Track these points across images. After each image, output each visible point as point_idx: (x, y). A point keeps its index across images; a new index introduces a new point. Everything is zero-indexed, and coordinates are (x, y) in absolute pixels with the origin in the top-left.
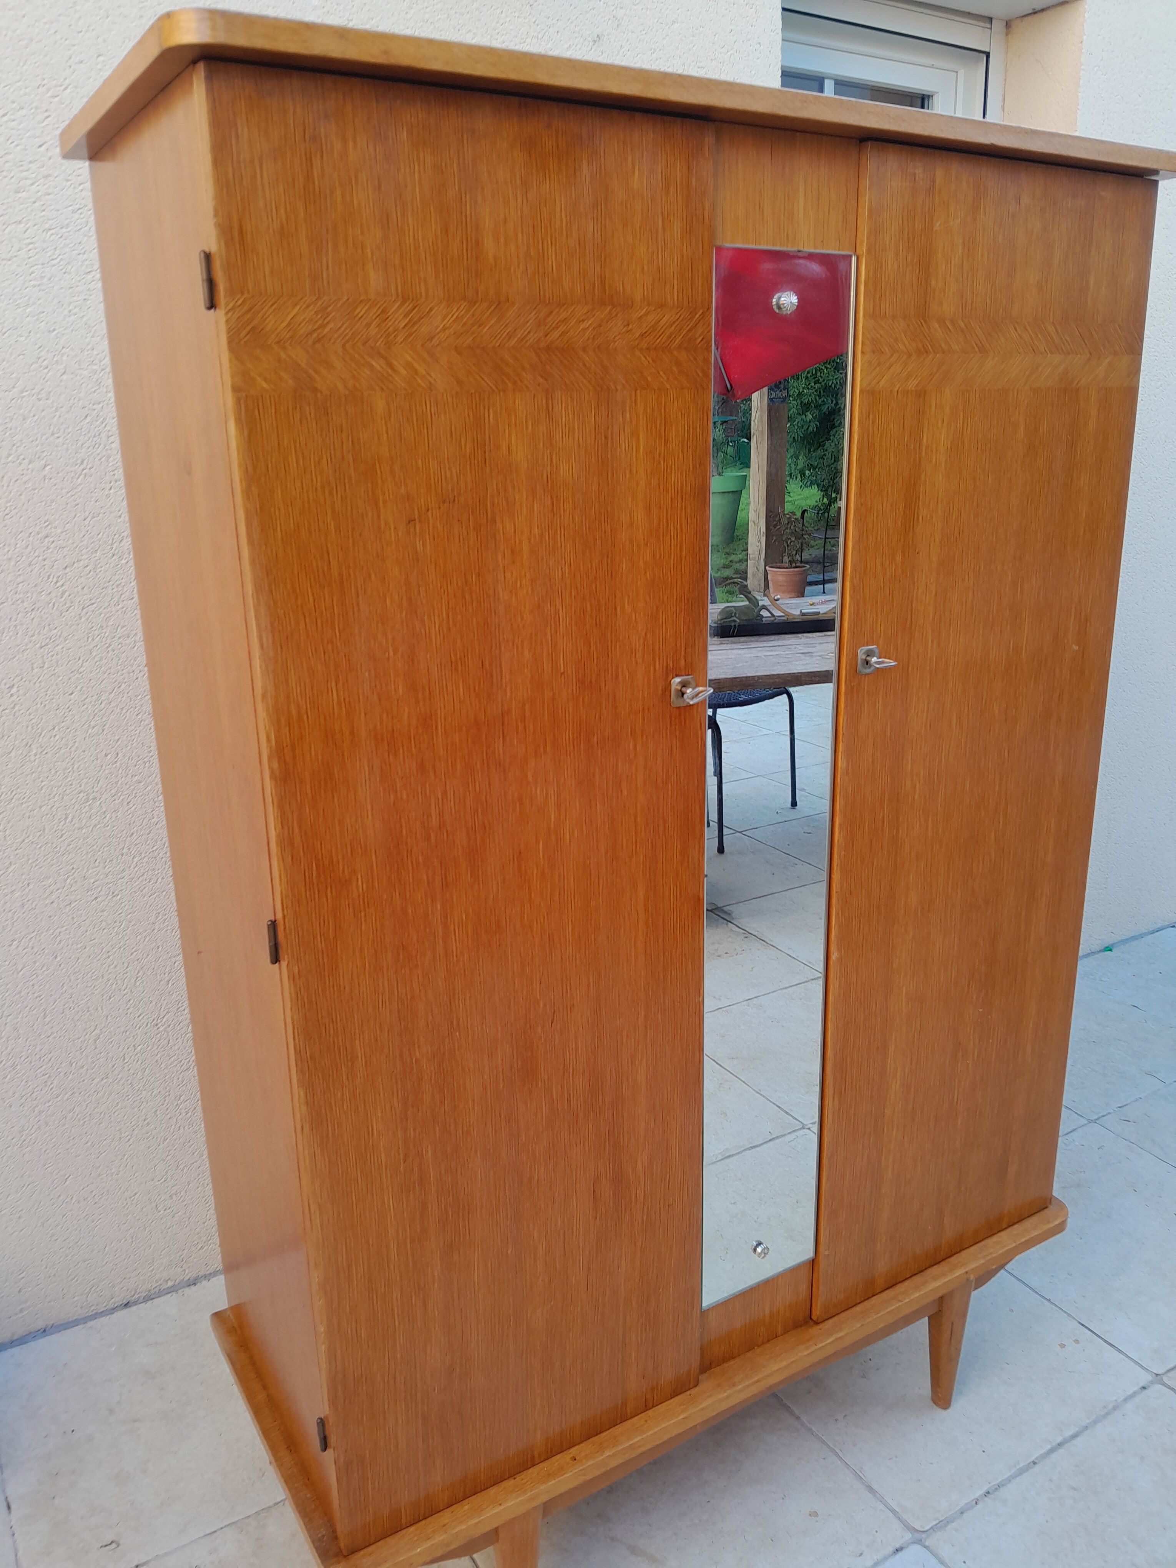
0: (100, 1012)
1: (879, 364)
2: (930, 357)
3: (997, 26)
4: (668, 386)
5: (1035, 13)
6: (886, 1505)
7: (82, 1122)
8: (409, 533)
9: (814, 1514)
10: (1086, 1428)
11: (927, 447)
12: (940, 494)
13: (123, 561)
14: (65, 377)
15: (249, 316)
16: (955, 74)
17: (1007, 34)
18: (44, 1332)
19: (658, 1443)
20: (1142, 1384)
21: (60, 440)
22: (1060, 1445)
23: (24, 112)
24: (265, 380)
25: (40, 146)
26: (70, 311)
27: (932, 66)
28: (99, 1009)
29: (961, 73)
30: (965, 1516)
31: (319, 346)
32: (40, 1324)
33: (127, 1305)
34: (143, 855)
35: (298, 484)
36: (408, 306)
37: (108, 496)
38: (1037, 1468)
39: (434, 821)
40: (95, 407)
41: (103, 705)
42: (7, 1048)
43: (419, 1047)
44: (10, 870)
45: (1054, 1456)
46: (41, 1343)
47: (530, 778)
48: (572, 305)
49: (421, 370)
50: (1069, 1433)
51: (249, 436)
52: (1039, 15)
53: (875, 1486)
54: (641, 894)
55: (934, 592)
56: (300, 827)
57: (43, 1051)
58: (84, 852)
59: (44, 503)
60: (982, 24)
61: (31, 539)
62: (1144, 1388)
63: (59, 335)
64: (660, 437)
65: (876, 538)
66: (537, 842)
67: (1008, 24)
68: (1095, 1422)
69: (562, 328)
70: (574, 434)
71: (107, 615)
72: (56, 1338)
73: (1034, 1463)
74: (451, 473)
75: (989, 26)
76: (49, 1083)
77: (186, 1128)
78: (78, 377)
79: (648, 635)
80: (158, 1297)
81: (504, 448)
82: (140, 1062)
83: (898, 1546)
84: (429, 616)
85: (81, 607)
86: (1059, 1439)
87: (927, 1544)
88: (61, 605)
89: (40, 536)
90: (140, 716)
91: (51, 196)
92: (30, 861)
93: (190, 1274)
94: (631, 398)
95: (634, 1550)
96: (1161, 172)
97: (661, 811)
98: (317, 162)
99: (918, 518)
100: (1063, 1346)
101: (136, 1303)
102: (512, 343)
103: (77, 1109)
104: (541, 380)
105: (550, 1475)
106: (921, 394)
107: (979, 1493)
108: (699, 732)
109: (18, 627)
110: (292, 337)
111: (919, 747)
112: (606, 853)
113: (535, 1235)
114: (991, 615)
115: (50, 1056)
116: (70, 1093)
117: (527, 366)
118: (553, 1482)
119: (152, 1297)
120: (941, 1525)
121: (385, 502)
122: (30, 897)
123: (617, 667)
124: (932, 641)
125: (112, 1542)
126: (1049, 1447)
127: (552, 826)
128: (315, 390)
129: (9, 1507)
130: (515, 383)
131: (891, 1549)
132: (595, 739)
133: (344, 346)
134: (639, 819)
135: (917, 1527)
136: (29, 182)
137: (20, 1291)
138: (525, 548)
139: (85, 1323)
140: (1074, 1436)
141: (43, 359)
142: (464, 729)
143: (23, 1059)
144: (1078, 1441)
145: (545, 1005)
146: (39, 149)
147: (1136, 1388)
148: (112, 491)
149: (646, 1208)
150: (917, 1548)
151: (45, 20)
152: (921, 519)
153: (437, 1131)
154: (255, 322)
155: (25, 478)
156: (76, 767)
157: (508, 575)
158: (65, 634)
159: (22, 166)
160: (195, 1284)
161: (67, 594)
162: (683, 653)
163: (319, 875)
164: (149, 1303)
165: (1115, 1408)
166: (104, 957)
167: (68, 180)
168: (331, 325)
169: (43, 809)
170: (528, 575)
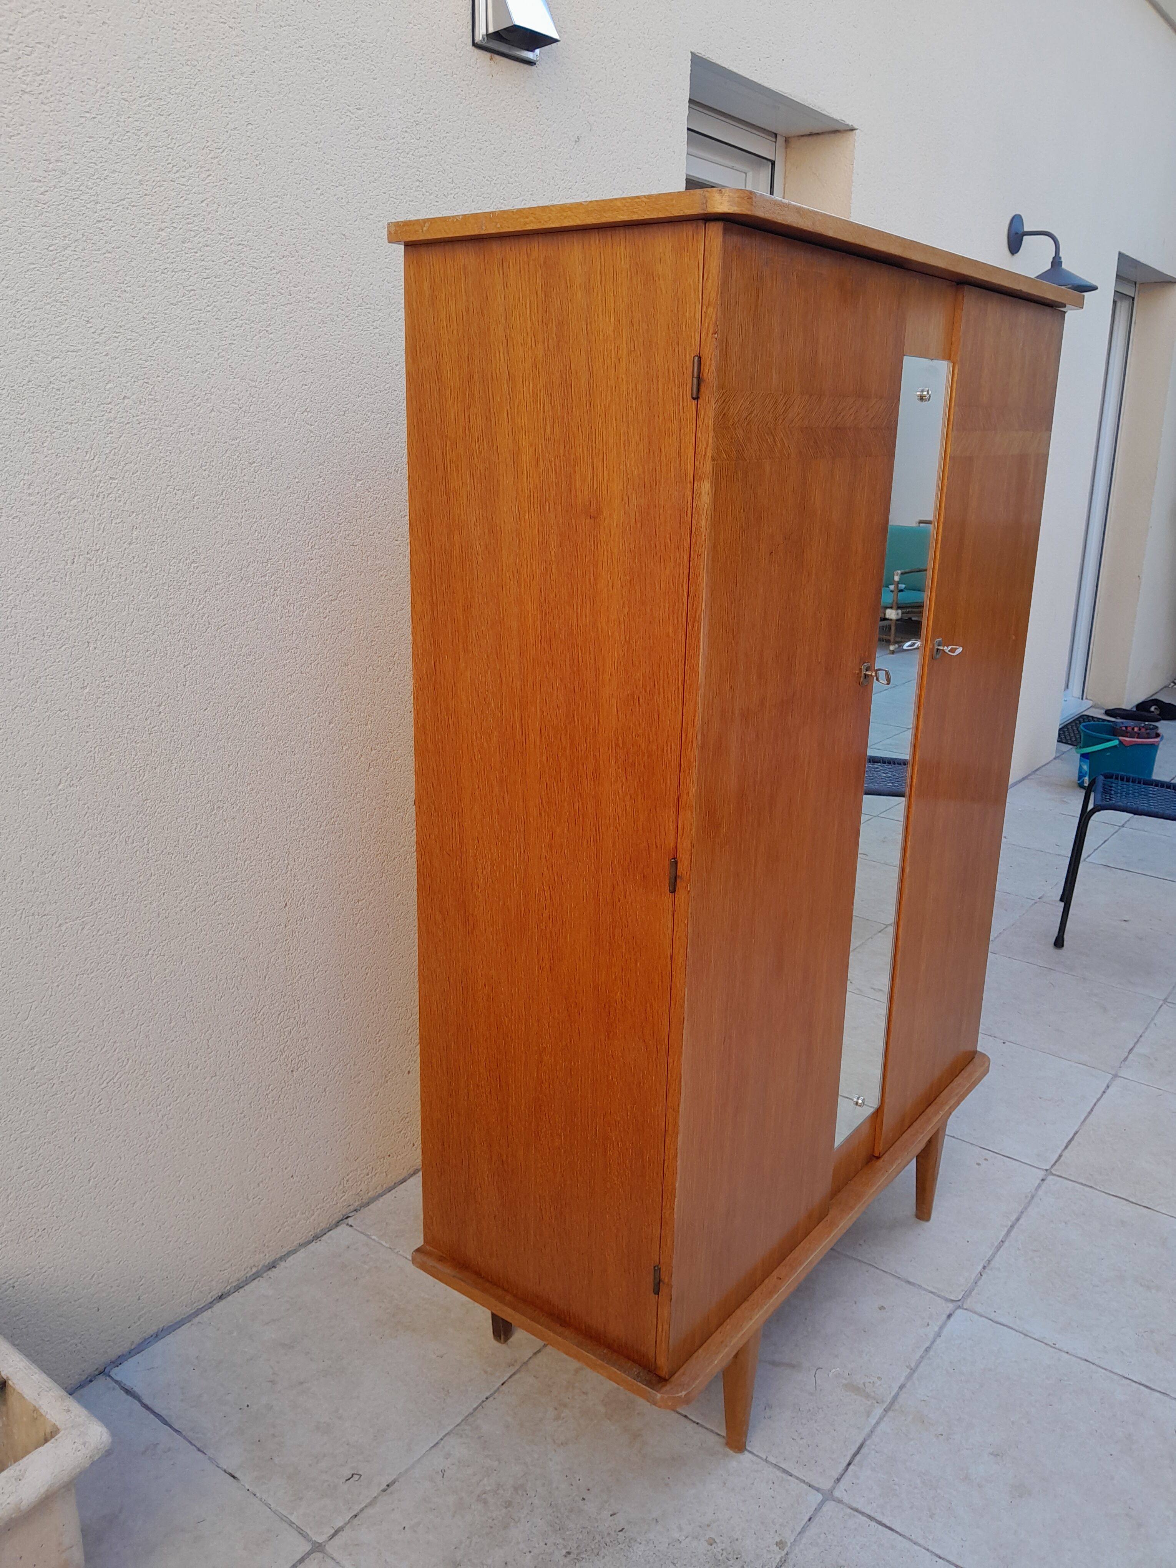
0: (213, 1012)
1: (958, 438)
3: (780, 140)
4: (879, 454)
5: (811, 135)
6: (926, 1290)
7: (194, 1122)
8: (770, 562)
9: (882, 1308)
10: (1022, 1212)
11: (971, 496)
13: (249, 585)
14: (212, 414)
15: (723, 405)
16: (744, 174)
17: (786, 148)
18: (157, 1336)
20: (1041, 1178)
21: (207, 472)
22: (1012, 1227)
23: (191, 170)
25: (202, 202)
26: (218, 354)
27: (732, 168)
28: (213, 1009)
29: (750, 175)
30: (979, 1284)
31: (748, 427)
32: (153, 1329)
33: (221, 1297)
34: (252, 859)
36: (785, 398)
37: (240, 524)
38: (1006, 1244)
39: (759, 777)
40: (233, 442)
41: (229, 719)
42: (139, 1056)
43: (737, 952)
45: (1013, 1234)
46: (158, 1347)
48: (848, 397)
49: (786, 444)
50: (1013, 1218)
51: (715, 493)
52: (815, 138)
53: (911, 1280)
56: (705, 785)
57: (168, 1055)
58: (208, 859)
59: (192, 531)
60: (770, 138)
61: (181, 564)
62: (1043, 1180)
63: (210, 376)
66: (798, 791)
67: (787, 140)
68: (1026, 1208)
70: (840, 488)
71: (236, 635)
73: (1002, 1242)
74: (790, 517)
75: (774, 140)
76: (170, 1087)
77: (272, 1116)
78: (222, 414)
80: (247, 1284)
82: (241, 1057)
83: (948, 1313)
85: (216, 629)
86: (1010, 1224)
87: (965, 1307)
88: (201, 626)
89: (187, 562)
90: (255, 728)
91: (209, 248)
92: (166, 872)
93: (269, 1259)
95: (774, 1364)
96: (1067, 306)
100: (978, 1164)
101: (228, 1294)
102: (823, 424)
103: (191, 1110)
105: (771, 1293)
107: (980, 1268)
108: (869, 704)
109: (168, 648)
110: (739, 421)
112: (825, 798)
115: (173, 1059)
116: (187, 1095)
118: (776, 1296)
119: (241, 1285)
120: (968, 1294)
121: (763, 539)
122: (164, 906)
124: (962, 635)
125: (353, 1475)
126: (1006, 1229)
127: (805, 778)
129: (234, 1477)
130: (821, 452)
131: (944, 1317)
132: (828, 711)
133: (758, 427)
134: (840, 771)
135: (953, 1298)
136: (193, 234)
137: (139, 1299)
139: (190, 1321)
140: (1018, 1220)
141: (196, 397)
143: (151, 1065)
144: (1021, 1221)
146: (202, 204)
147: (1038, 1181)
148: (243, 520)
150: (959, 1311)
151: (211, 90)
154: (726, 410)
155: (179, 507)
156: (205, 779)
158: (203, 654)
159: (188, 218)
160: (274, 1267)
161: (207, 615)
164: (241, 1290)
165: (1033, 1197)
166: (218, 958)
167: (221, 234)
168: (755, 412)
169: (179, 820)
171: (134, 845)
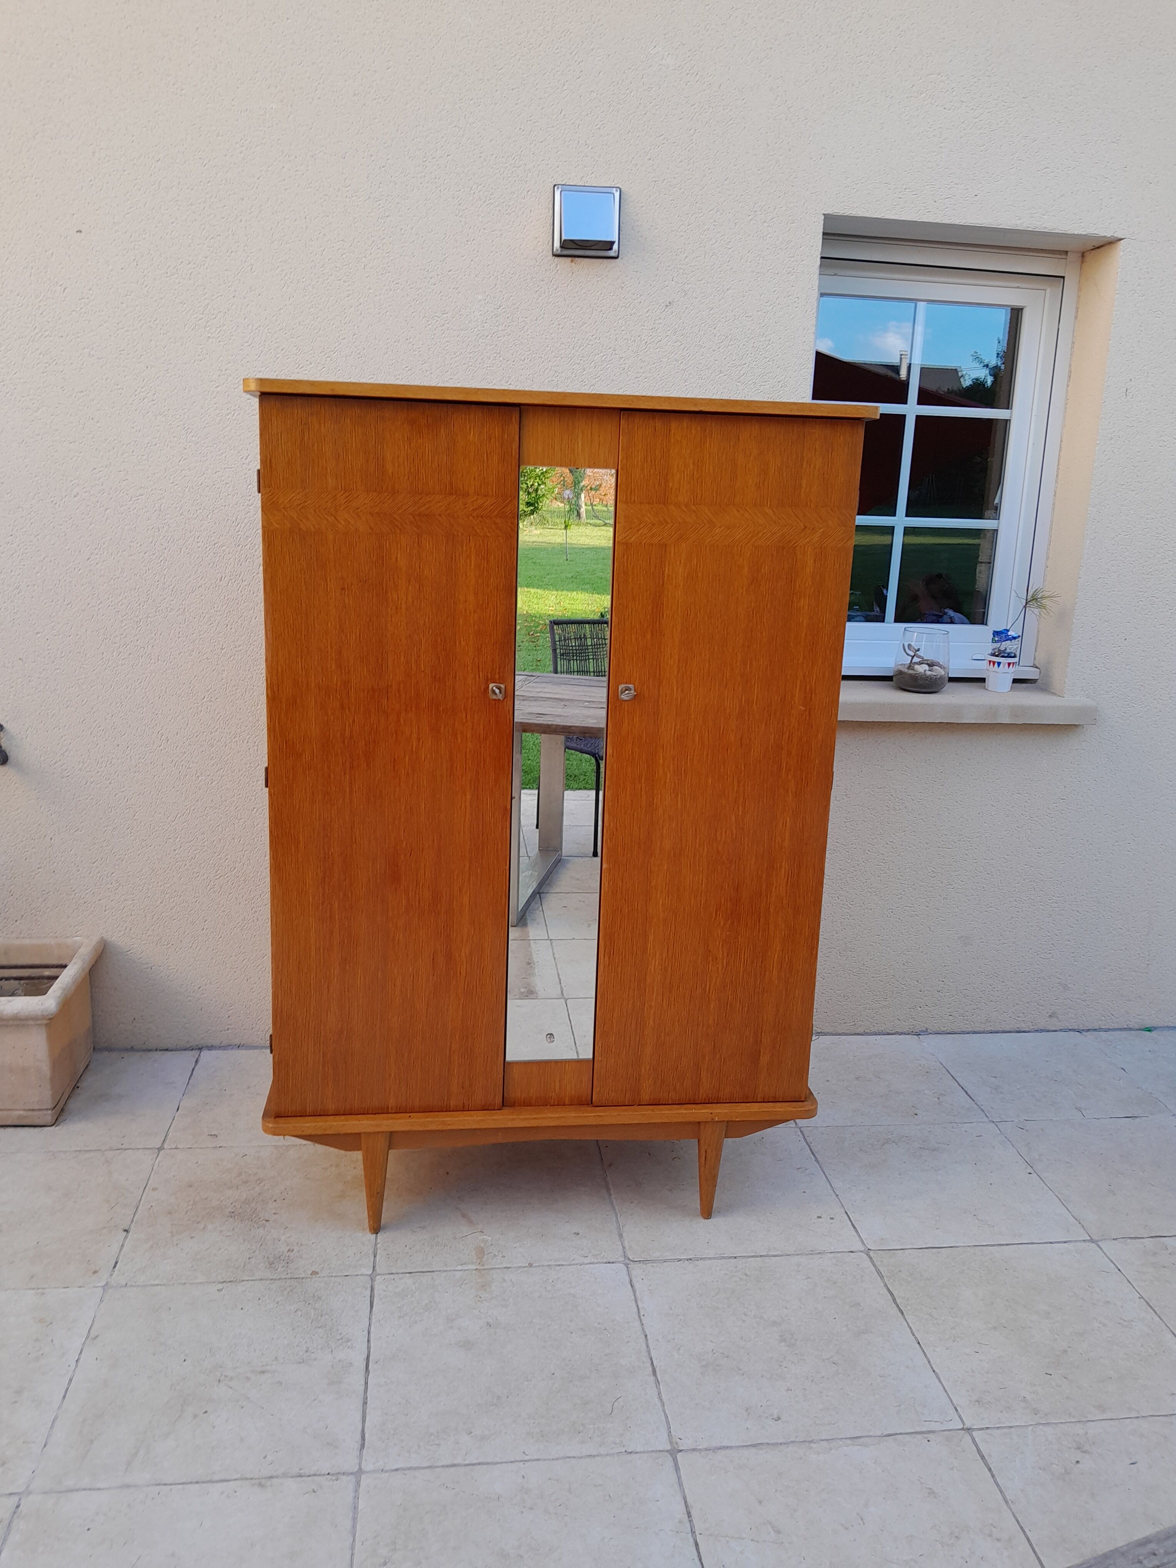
1: (630, 528)
2: (669, 526)
4: (489, 535)
6: (622, 1243)
8: (341, 594)
11: (668, 576)
12: (680, 603)
15: (271, 497)
19: (462, 1128)
23: (312, 365)
24: (277, 524)
27: (1018, 287)
31: (303, 510)
32: (237, 1041)
35: (289, 569)
36: (347, 494)
39: (347, 733)
43: (334, 847)
44: (258, 768)
47: (402, 722)
48: (434, 494)
49: (352, 522)
51: (268, 546)
53: (624, 1234)
54: (468, 797)
55: (677, 659)
56: (279, 723)
60: (1055, 256)
64: (484, 558)
65: (631, 624)
66: (405, 756)
67: (1083, 255)
69: (427, 506)
70: (433, 555)
72: (243, 1052)
74: (365, 569)
79: (475, 659)
81: (394, 559)
84: (350, 634)
87: (629, 1266)
94: (466, 540)
95: (464, 1216)
97: (482, 755)
98: (306, 435)
99: (663, 616)
102: (400, 512)
104: (415, 529)
106: (663, 546)
108: (508, 716)
110: (291, 506)
111: (668, 750)
112: (447, 771)
113: (395, 972)
114: (725, 679)
117: (408, 522)
120: (646, 1262)
121: (330, 580)
123: (456, 673)
124: (677, 689)
127: (414, 749)
128: (300, 529)
129: (178, 1109)
130: (400, 530)
132: (441, 708)
133: (315, 511)
134: (468, 756)
135: (631, 1258)
138: (404, 606)
142: (366, 691)
145: (406, 844)
149: (466, 981)
150: (620, 1265)
152: (665, 616)
153: (341, 894)
154: (274, 499)
157: (393, 619)
162: (498, 671)
163: (286, 748)
168: (309, 501)
170: (405, 620)
171: (249, 744)
